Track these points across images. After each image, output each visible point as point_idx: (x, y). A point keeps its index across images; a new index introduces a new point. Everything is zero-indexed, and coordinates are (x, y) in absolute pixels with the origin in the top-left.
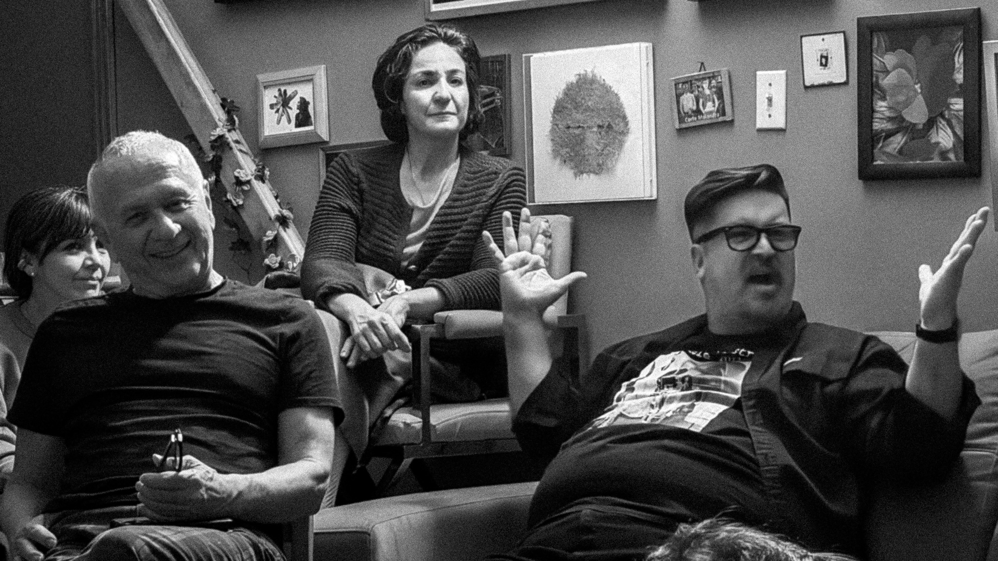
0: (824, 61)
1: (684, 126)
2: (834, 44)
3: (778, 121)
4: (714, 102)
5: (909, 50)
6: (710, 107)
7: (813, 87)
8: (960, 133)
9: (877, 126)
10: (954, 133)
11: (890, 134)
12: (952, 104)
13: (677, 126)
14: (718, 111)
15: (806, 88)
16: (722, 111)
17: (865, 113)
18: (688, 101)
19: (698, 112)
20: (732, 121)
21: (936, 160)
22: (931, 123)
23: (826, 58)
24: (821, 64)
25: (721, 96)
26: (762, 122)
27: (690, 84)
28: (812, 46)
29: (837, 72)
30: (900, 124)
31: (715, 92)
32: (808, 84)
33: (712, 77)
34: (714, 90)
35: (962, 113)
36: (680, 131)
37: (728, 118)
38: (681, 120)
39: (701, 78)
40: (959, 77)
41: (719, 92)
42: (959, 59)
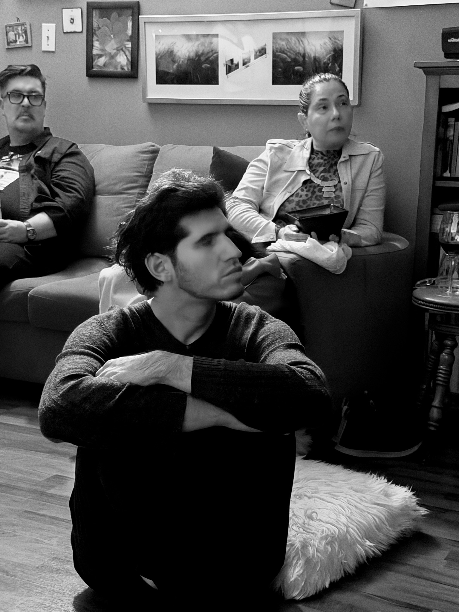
0: (72, 21)
1: (10, 47)
2: (77, 14)
3: (52, 47)
4: (23, 36)
5: (109, 19)
6: (21, 39)
7: (67, 33)
8: (130, 58)
9: (95, 52)
10: (127, 58)
11: (100, 56)
12: (126, 45)
13: (7, 47)
14: (25, 41)
15: (64, 33)
16: (26, 41)
17: (90, 46)
18: (12, 36)
19: (16, 41)
20: (31, 47)
21: (119, 70)
22: (117, 53)
23: (73, 19)
24: (71, 22)
25: (26, 35)
26: (45, 48)
27: (12, 27)
28: (67, 14)
29: (78, 26)
30: (105, 53)
31: (24, 32)
32: (65, 31)
33: (22, 25)
34: (23, 31)
35: (130, 49)
36: (8, 49)
37: (29, 45)
38: (8, 44)
39: (18, 25)
40: (130, 32)
41: (25, 32)
42: (130, 24)
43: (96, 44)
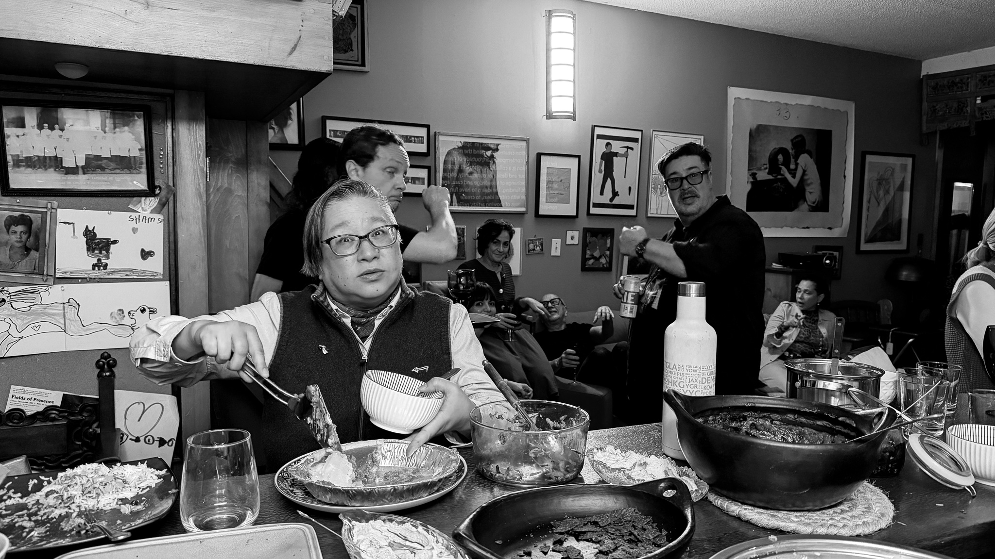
0: (572, 238)
2: (576, 234)
3: (558, 254)
5: (596, 238)
6: (538, 248)
7: (568, 245)
9: (587, 257)
11: (590, 259)
14: (540, 250)
15: (566, 245)
16: (542, 250)
17: (584, 253)
18: (531, 246)
19: (534, 250)
22: (600, 257)
25: (542, 246)
26: (553, 253)
27: (532, 241)
28: (570, 234)
29: (576, 241)
30: (593, 257)
31: (540, 244)
33: (540, 239)
38: (529, 252)
39: (536, 240)
40: (608, 245)
41: (542, 244)
42: (609, 241)
43: (588, 252)
